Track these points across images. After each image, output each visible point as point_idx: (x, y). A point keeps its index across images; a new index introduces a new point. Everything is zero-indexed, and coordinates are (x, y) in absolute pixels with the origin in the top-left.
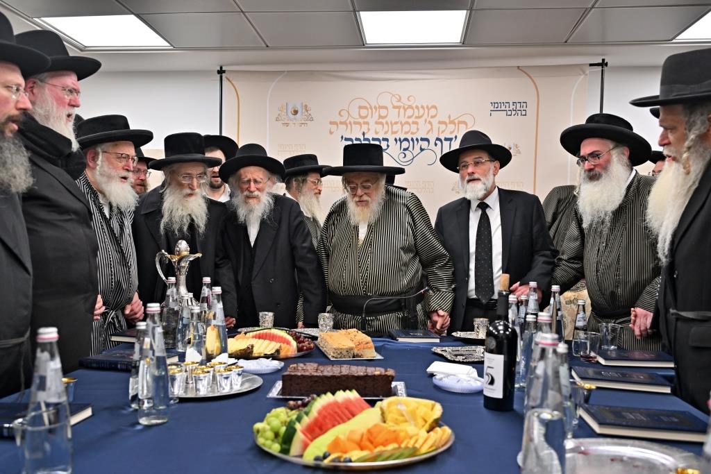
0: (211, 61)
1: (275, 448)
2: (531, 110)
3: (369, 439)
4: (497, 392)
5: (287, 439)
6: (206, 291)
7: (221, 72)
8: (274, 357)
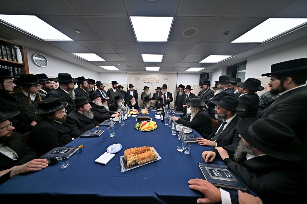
0: (126, 72)
1: (138, 129)
2: (168, 79)
3: (148, 127)
4: (162, 120)
5: (139, 128)
6: (127, 106)
7: (127, 73)
8: (136, 114)
